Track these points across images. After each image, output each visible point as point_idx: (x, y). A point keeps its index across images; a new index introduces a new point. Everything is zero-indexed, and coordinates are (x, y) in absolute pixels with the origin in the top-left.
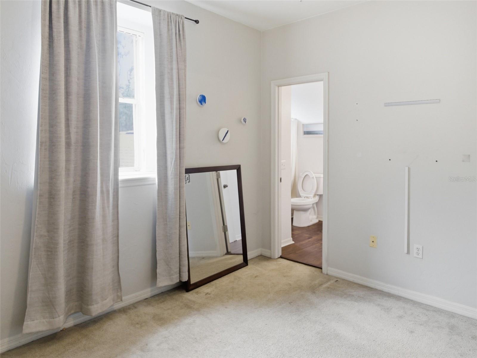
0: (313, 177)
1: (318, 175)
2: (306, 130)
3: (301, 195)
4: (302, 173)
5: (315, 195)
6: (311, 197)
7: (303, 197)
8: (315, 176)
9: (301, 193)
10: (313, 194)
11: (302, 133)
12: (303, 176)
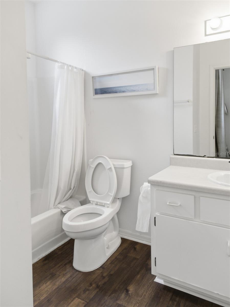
0: (111, 168)
1: (119, 163)
2: (98, 87)
3: (90, 200)
4: (92, 160)
5: (115, 198)
6: (107, 204)
7: (94, 203)
8: (114, 165)
9: (91, 196)
10: (111, 199)
11: (91, 92)
12: (94, 166)
